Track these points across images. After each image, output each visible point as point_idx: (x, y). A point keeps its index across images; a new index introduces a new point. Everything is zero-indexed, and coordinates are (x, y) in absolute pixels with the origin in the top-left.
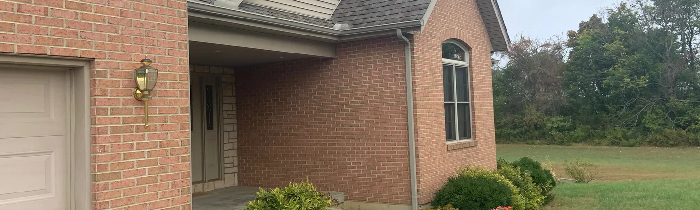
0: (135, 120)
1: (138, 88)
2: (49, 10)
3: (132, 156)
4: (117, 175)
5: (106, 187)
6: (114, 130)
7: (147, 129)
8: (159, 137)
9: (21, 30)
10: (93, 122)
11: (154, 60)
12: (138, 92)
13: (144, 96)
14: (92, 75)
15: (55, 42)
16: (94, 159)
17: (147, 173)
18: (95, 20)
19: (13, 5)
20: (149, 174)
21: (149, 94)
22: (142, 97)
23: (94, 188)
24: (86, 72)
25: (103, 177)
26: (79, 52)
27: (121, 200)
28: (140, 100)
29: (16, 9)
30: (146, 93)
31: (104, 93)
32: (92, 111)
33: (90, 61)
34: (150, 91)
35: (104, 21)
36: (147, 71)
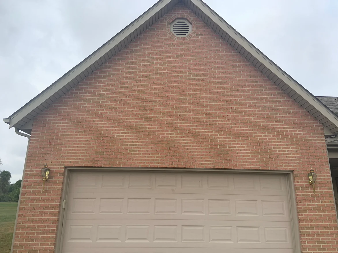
0: (311, 192)
1: (310, 180)
2: (278, 156)
3: (310, 205)
4: (306, 212)
5: (302, 215)
6: (303, 195)
7: (315, 195)
8: (320, 199)
9: (271, 163)
10: (295, 192)
11: (315, 170)
12: (310, 182)
13: (312, 183)
14: (293, 176)
15: (281, 166)
16: (297, 205)
17: (317, 212)
18: (292, 158)
19: (268, 156)
20: (318, 213)
21: (314, 183)
22: (312, 184)
23: (298, 215)
24: (291, 175)
25: (301, 212)
26: (288, 168)
27: (308, 221)
28: (311, 184)
29: (269, 157)
30: (313, 182)
31: (298, 182)
32: (295, 188)
33: (292, 171)
34: (314, 181)
35: (295, 158)
36: (312, 174)
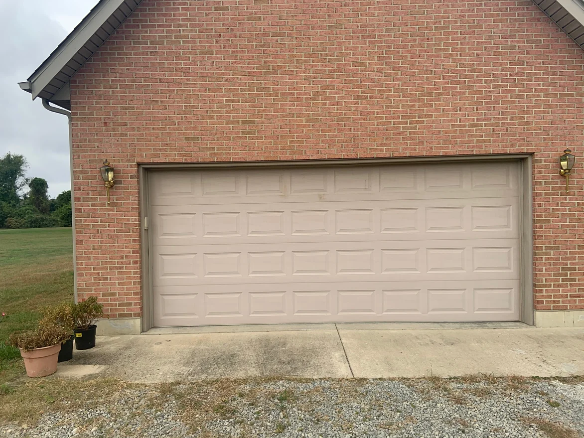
0: (560, 188)
1: (562, 168)
2: (509, 129)
3: (558, 210)
4: (549, 221)
5: (541, 227)
6: (546, 194)
7: (568, 194)
8: (577, 199)
9: (494, 141)
10: (533, 189)
11: (574, 149)
12: (562, 171)
13: (565, 173)
14: (533, 162)
15: (512, 146)
16: (534, 211)
17: (568, 222)
18: (534, 130)
19: (490, 129)
20: (569, 222)
21: (569, 172)
22: (564, 174)
23: (534, 227)
24: (530, 160)
25: (539, 221)
26: (525, 150)
27: (551, 236)
28: (563, 176)
29: (492, 131)
30: (567, 171)
31: (540, 172)
32: (533, 183)
33: (532, 154)
34: (569, 170)
35: (540, 129)
36: (568, 157)
